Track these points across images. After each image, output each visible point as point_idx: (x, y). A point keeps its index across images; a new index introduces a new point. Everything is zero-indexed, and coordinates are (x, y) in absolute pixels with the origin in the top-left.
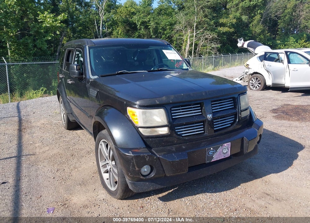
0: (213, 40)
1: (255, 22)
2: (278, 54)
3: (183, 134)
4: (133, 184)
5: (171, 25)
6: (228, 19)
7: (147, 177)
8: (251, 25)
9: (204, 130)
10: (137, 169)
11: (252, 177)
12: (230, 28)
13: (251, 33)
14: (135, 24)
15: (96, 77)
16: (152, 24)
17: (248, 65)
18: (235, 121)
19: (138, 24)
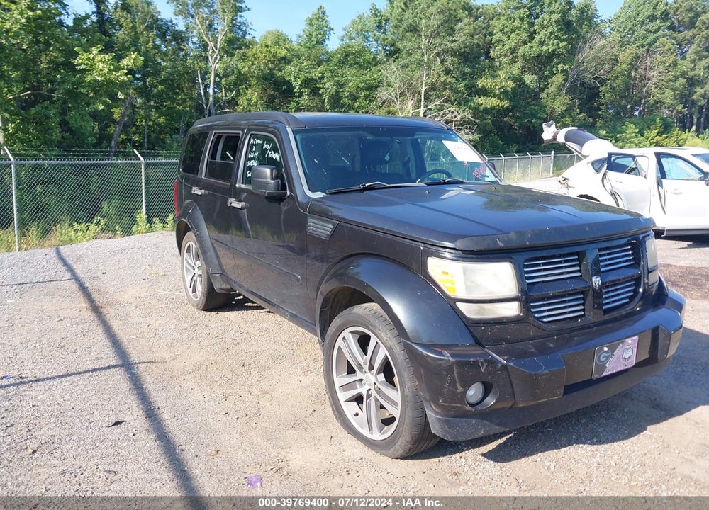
0: (461, 124)
1: (552, 89)
2: (633, 157)
3: (544, 317)
4: (445, 422)
5: (371, 88)
6: (497, 81)
7: (479, 407)
8: (543, 95)
9: (583, 310)
10: (460, 389)
11: (662, 413)
12: (501, 100)
13: (545, 112)
14: (289, 83)
15: (320, 195)
16: (328, 86)
17: (566, 179)
18: (636, 292)
19: (297, 85)
